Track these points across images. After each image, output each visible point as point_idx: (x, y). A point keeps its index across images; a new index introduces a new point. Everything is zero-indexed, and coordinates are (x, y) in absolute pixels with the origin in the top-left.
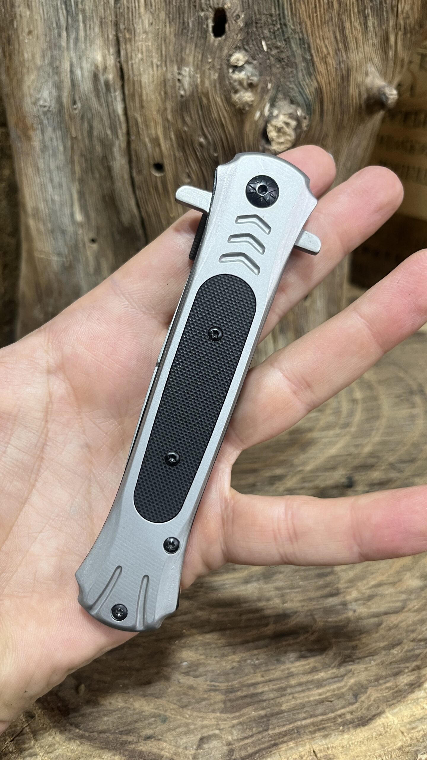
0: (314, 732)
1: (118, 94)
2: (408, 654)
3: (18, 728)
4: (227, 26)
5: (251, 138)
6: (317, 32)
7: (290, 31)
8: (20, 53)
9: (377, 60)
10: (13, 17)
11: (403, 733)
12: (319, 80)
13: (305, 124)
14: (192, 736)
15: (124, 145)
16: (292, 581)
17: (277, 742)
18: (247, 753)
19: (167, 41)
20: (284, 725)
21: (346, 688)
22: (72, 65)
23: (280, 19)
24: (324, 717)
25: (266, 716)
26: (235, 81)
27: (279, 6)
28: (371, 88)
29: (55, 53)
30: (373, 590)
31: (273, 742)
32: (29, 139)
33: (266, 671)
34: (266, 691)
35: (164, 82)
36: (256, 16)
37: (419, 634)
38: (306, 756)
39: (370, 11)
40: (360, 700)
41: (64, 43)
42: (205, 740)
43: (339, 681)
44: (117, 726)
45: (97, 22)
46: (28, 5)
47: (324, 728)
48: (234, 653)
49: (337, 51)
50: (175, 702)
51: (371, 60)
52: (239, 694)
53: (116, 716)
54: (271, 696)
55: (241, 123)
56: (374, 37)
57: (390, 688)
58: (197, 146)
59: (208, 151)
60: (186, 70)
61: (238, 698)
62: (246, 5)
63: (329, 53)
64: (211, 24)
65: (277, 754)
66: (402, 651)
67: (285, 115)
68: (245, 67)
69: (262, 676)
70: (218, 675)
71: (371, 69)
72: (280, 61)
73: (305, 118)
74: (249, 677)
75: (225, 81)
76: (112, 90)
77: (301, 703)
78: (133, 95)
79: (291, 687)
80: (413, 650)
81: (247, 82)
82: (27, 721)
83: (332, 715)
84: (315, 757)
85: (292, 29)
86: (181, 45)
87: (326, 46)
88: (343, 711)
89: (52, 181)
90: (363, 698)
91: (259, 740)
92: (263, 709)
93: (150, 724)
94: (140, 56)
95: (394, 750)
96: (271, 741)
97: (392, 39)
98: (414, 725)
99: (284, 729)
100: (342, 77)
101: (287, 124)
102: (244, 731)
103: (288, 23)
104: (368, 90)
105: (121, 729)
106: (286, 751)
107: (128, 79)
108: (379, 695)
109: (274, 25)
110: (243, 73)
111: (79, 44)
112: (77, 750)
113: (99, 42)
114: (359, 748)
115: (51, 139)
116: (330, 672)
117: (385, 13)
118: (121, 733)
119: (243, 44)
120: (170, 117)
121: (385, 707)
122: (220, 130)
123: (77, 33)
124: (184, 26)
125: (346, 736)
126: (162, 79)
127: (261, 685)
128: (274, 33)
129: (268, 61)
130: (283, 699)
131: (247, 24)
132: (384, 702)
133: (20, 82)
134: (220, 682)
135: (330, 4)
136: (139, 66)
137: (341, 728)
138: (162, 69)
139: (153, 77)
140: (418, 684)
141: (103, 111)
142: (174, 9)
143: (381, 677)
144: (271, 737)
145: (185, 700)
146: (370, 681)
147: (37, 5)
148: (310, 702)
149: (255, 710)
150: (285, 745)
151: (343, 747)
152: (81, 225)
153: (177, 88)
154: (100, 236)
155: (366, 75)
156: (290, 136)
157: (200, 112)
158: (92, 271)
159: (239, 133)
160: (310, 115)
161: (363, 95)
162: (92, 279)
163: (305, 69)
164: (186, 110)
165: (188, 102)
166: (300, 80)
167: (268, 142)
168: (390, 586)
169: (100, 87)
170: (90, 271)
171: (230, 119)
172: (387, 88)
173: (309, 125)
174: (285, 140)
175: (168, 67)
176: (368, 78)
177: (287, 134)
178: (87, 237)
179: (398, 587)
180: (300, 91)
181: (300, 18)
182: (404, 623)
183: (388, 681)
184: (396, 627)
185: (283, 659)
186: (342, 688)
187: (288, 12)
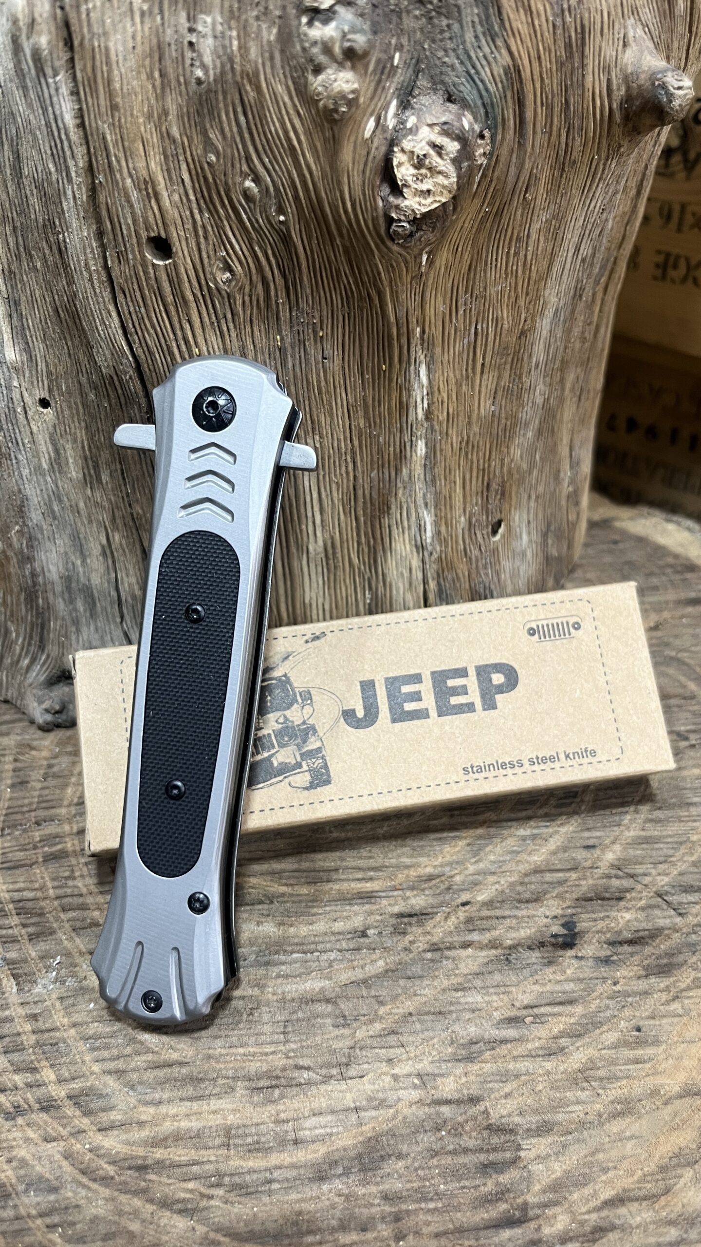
1: (63, 80)
5: (357, 179)
9: (650, 14)
12: (514, 49)
13: (480, 150)
15: (83, 195)
16: (424, 1179)
26: (315, 43)
28: (636, 74)
30: (604, 1213)
35: (159, 50)
51: (635, 11)
55: (333, 146)
58: (238, 198)
59: (264, 211)
60: (207, 22)
67: (431, 126)
68: (334, 13)
71: (635, 31)
73: (482, 137)
75: (294, 47)
76: (49, 71)
78: (92, 82)
81: (341, 47)
100: (568, 46)
101: (438, 149)
104: (627, 79)
107: (81, 44)
110: (333, 24)
120: (175, 132)
122: (289, 161)
126: (154, 41)
136: (103, 14)
138: (154, 20)
139: (134, 37)
141: (37, 120)
152: (16, 368)
153: (188, 62)
154: (56, 393)
155: (625, 45)
156: (447, 177)
157: (242, 118)
158: (45, 466)
159: (331, 168)
160: (493, 128)
161: (619, 89)
162: (46, 482)
163: (481, 22)
164: (211, 113)
165: (212, 95)
166: (469, 46)
167: (397, 190)
168: (644, 1203)
169: (24, 66)
170: (40, 466)
171: (308, 133)
172: (670, 74)
173: (491, 154)
174: (436, 184)
175: (166, 14)
176: (629, 52)
177: (440, 172)
178: (30, 395)
179: (663, 1208)
180: (468, 72)
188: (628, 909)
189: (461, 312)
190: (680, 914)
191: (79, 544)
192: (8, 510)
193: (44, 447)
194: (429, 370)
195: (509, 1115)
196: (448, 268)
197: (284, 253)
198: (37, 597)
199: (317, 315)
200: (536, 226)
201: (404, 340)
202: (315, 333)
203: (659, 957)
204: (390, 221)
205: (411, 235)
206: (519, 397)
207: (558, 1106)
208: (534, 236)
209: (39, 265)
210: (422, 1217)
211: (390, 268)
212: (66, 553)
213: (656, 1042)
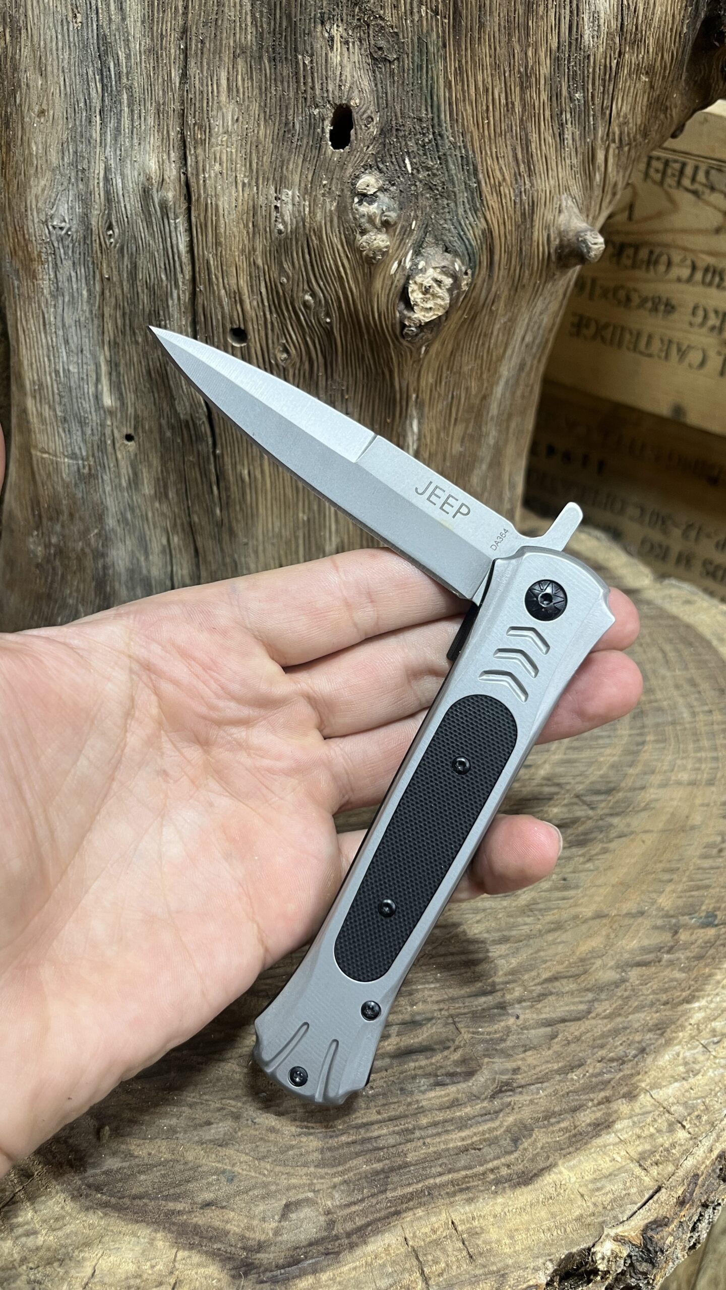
0: (454, 1194)
1: (181, 221)
2: (594, 1080)
3: (7, 1193)
4: (352, 132)
5: (383, 299)
6: (488, 148)
7: (448, 145)
8: (25, 143)
9: (576, 190)
10: (16, 87)
11: (582, 1196)
12: (488, 218)
13: (464, 286)
14: (273, 1201)
15: (186, 297)
17: (399, 1209)
18: (354, 1226)
19: (261, 148)
20: (409, 1184)
21: (502, 1130)
22: (107, 169)
23: (433, 126)
24: (469, 1172)
25: (383, 1171)
26: (363, 215)
27: (432, 106)
28: (567, 231)
29: (82, 147)
30: (545, 986)
31: (393, 1209)
32: (34, 276)
33: (384, 1105)
34: (384, 1135)
35: (254, 210)
36: (396, 119)
37: (611, 1051)
38: (441, 1229)
39: (568, 116)
40: (521, 1147)
41: (96, 135)
42: (293, 1208)
43: (492, 1120)
44: (159, 1188)
45: (152, 110)
46: (40, 68)
47: (468, 1188)
49: (517, 175)
50: (247, 1151)
51: (567, 189)
52: (344, 1139)
53: (158, 1174)
54: (391, 1141)
55: (369, 278)
56: (573, 154)
57: (566, 1130)
58: (299, 305)
59: (316, 315)
60: (288, 194)
61: (342, 1146)
62: (383, 102)
63: (504, 179)
64: (328, 128)
65: (399, 1227)
66: (585, 1075)
67: (435, 268)
68: (377, 197)
69: (379, 1113)
70: (313, 1112)
71: (567, 202)
72: (431, 188)
73: (466, 273)
74: (358, 1115)
75: (348, 216)
76: (171, 215)
77: (435, 1152)
79: (421, 1128)
80: (601, 1074)
81: (380, 219)
82: (21, 1182)
83: (480, 1169)
84: (454, 1232)
85: (450, 142)
86: (281, 155)
87: (501, 169)
88: (496, 1163)
89: (67, 342)
90: (526, 1144)
91: (371, 1206)
92: (379, 1161)
93: (210, 1184)
94: (217, 167)
95: (570, 1222)
96: (390, 1207)
97: (600, 155)
98: (599, 1185)
99: (410, 1189)
100: (523, 214)
101: (439, 283)
102: (350, 1193)
103: (444, 132)
104: (560, 234)
105: (165, 1193)
106: (412, 1221)
107: (198, 200)
108: (549, 1140)
109: (424, 134)
110: (376, 205)
111: (121, 139)
112: (99, 1225)
113: (154, 140)
114: (518, 1217)
115: (69, 279)
116: (478, 1107)
117: (591, 118)
118: (166, 1198)
119: (376, 162)
120: (260, 262)
121: (558, 1157)
122: (337, 285)
123: (119, 121)
124: (287, 128)
125: (500, 1200)
126: (251, 204)
127: (376, 1126)
128: (424, 146)
129: (413, 188)
130: (409, 1145)
131: (382, 132)
132: (556, 1151)
133: (23, 188)
134: (315, 1123)
135: (510, 106)
136: (216, 182)
137: (493, 1188)
138: (251, 190)
139: (236, 200)
140: (607, 1123)
141: (156, 245)
142: (273, 100)
143: (554, 1114)
144: (390, 1201)
145: (263, 1149)
146: (538, 1120)
147: (56, 71)
148: (448, 1150)
149: (367, 1162)
150: (410, 1213)
151: (495, 1216)
152: (111, 413)
153: (273, 219)
154: (140, 431)
155: (560, 212)
156: (443, 299)
157: (307, 257)
158: (124, 484)
159: (367, 291)
160: (473, 268)
161: (555, 240)
162: (123, 497)
163: (468, 201)
164: (286, 252)
165: (289, 241)
166: (460, 217)
167: (409, 306)
168: (571, 979)
169: (152, 209)
170: (120, 484)
171: (353, 270)
172: (589, 233)
173: (471, 284)
174: (436, 304)
175: (261, 186)
176: (562, 216)
177: (439, 297)
178: (119, 431)
179: (583, 981)
180: (459, 234)
181: (463, 125)
182: (588, 1035)
183: (563, 1120)
184: (578, 1039)
185: (409, 1087)
186: (496, 1129)
187: (445, 117)
188: (555, 806)
189: (443, 383)
190: (592, 809)
191: (144, 544)
192: (90, 517)
193: (125, 469)
194: (419, 423)
195: (480, 933)
196: (438, 354)
197: (326, 343)
198: (106, 586)
199: (345, 383)
200: (497, 326)
201: (404, 403)
202: (343, 396)
203: (578, 835)
204: (403, 326)
205: (417, 335)
206: (479, 441)
207: (511, 927)
208: (495, 333)
209: (140, 340)
210: (426, 993)
211: (400, 354)
212: (133, 552)
213: (577, 887)
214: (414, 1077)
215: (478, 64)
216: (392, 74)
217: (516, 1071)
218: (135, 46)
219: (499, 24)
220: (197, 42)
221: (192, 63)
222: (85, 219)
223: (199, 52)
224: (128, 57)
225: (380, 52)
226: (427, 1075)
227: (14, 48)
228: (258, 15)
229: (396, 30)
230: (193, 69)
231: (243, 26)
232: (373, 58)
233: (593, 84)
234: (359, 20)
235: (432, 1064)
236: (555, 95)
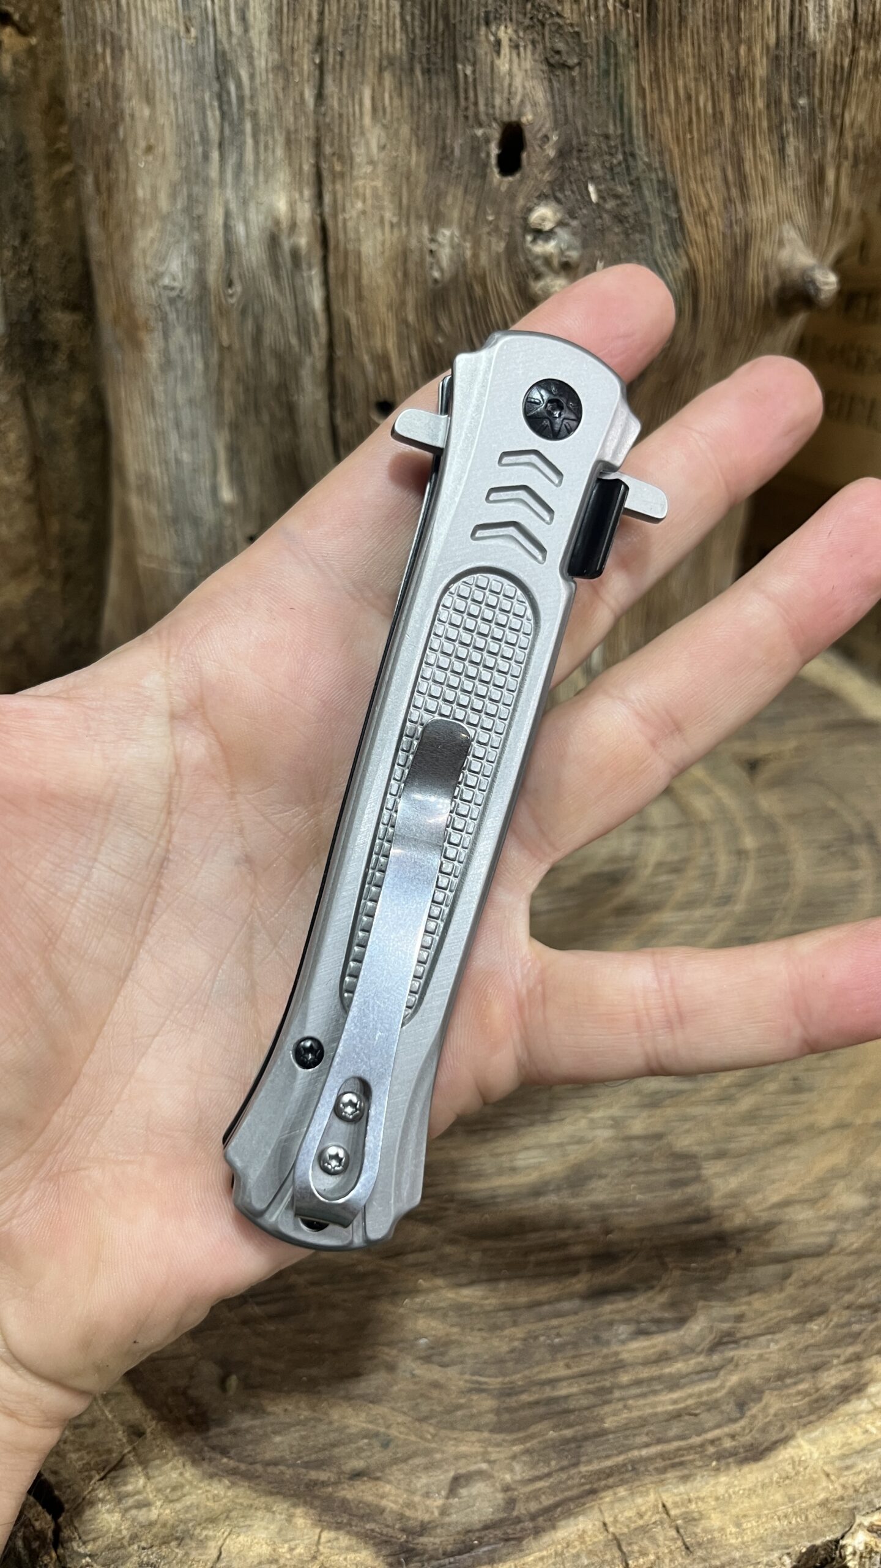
0: (664, 1470)
1: (316, 274)
2: (839, 1331)
3: (114, 1455)
4: (524, 155)
6: (690, 169)
7: (641, 166)
8: (130, 186)
9: (801, 218)
10: (118, 118)
11: (828, 1475)
12: (692, 256)
14: (439, 1472)
15: (321, 365)
16: (622, 1192)
17: (595, 1486)
18: (541, 1507)
19: (412, 179)
20: (608, 1457)
21: (723, 1392)
22: (227, 215)
23: (623, 144)
24: (682, 1443)
25: (574, 1439)
26: (537, 257)
27: (622, 120)
28: (789, 270)
29: (196, 189)
30: (774, 1212)
31: (587, 1487)
32: (138, 346)
33: (574, 1357)
34: (575, 1395)
35: (404, 255)
36: (578, 138)
37: (860, 1295)
38: (649, 1513)
39: (790, 125)
40: (749, 1413)
41: (214, 173)
42: (462, 1481)
43: (710, 1378)
44: (300, 1452)
45: (281, 139)
46: (147, 96)
47: (682, 1464)
48: (515, 1323)
49: (728, 201)
50: (405, 1409)
51: (790, 217)
52: (525, 1398)
53: (297, 1435)
54: (584, 1402)
56: (797, 174)
57: (805, 1394)
60: (446, 234)
61: (523, 1406)
62: (561, 117)
63: (711, 207)
64: (494, 151)
65: (596, 1510)
66: (827, 1325)
68: (555, 233)
69: (568, 1366)
70: (485, 1362)
71: (790, 233)
72: (621, 221)
74: (542, 1368)
75: (518, 257)
76: (304, 266)
77: (640, 1417)
78: (343, 278)
79: (622, 1387)
80: (849, 1324)
81: (559, 260)
82: (130, 1442)
83: (696, 1440)
84: (665, 1516)
85: (645, 163)
86: (438, 187)
87: (707, 195)
88: (717, 1433)
89: (178, 425)
90: (755, 1409)
91: (560, 1482)
92: (570, 1426)
93: (360, 1450)
94: (359, 205)
95: (812, 1507)
96: (583, 1484)
97: (830, 176)
98: (848, 1462)
99: (609, 1463)
100: (736, 251)
102: (534, 1465)
103: (637, 151)
104: (782, 273)
105: (306, 1459)
106: (612, 1503)
107: (337, 246)
108: (784, 1406)
109: (611, 155)
110: (553, 243)
111: (243, 177)
112: (225, 1496)
113: (283, 175)
114: (746, 1500)
115: (181, 349)
116: (692, 1362)
118: (307, 1465)
119: (553, 191)
120: (411, 318)
121: (795, 1427)
123: (241, 156)
124: (444, 153)
125: (723, 1479)
126: (400, 247)
127: (565, 1384)
128: (612, 169)
129: (598, 221)
130: (607, 1409)
131: (563, 153)
132: (793, 1419)
133: (127, 242)
134: (489, 1376)
135: (718, 116)
136: (358, 224)
137: (714, 1463)
138: (401, 230)
139: (383, 244)
140: (856, 1387)
141: (286, 304)
142: (428, 121)
143: (789, 1373)
144: (584, 1477)
145: (425, 1409)
146: (768, 1380)
147: (165, 97)
148: (656, 1414)
149: (555, 1428)
150: (610, 1492)
151: (717, 1499)
152: (230, 509)
153: (427, 265)
155: (780, 245)
157: (468, 311)
161: (774, 282)
163: (667, 236)
164: (443, 305)
165: (445, 292)
166: (657, 255)
168: (807, 1204)
169: (280, 261)
172: (818, 271)
175: (412, 227)
176: (783, 250)
178: (242, 531)
179: (821, 1208)
181: (660, 142)
182: (831, 1275)
183: (802, 1381)
184: (817, 1280)
185: (605, 1335)
186: (715, 1390)
187: (638, 132)
195: (690, 1145)
207: (730, 1139)
210: (625, 1218)
213: (810, 1089)
214: (611, 1323)
215: (678, 66)
216: (573, 82)
217: (740, 1318)
218: (261, 63)
219: (704, 18)
220: (335, 54)
221: (329, 81)
222: (200, 276)
223: (338, 67)
224: (252, 77)
225: (557, 57)
226: (627, 1321)
227: (115, 72)
228: (408, 18)
229: (577, 29)
230: (330, 87)
231: (391, 32)
232: (550, 65)
233: (821, 86)
234: (531, 18)
235: (633, 1307)
236: (774, 101)
